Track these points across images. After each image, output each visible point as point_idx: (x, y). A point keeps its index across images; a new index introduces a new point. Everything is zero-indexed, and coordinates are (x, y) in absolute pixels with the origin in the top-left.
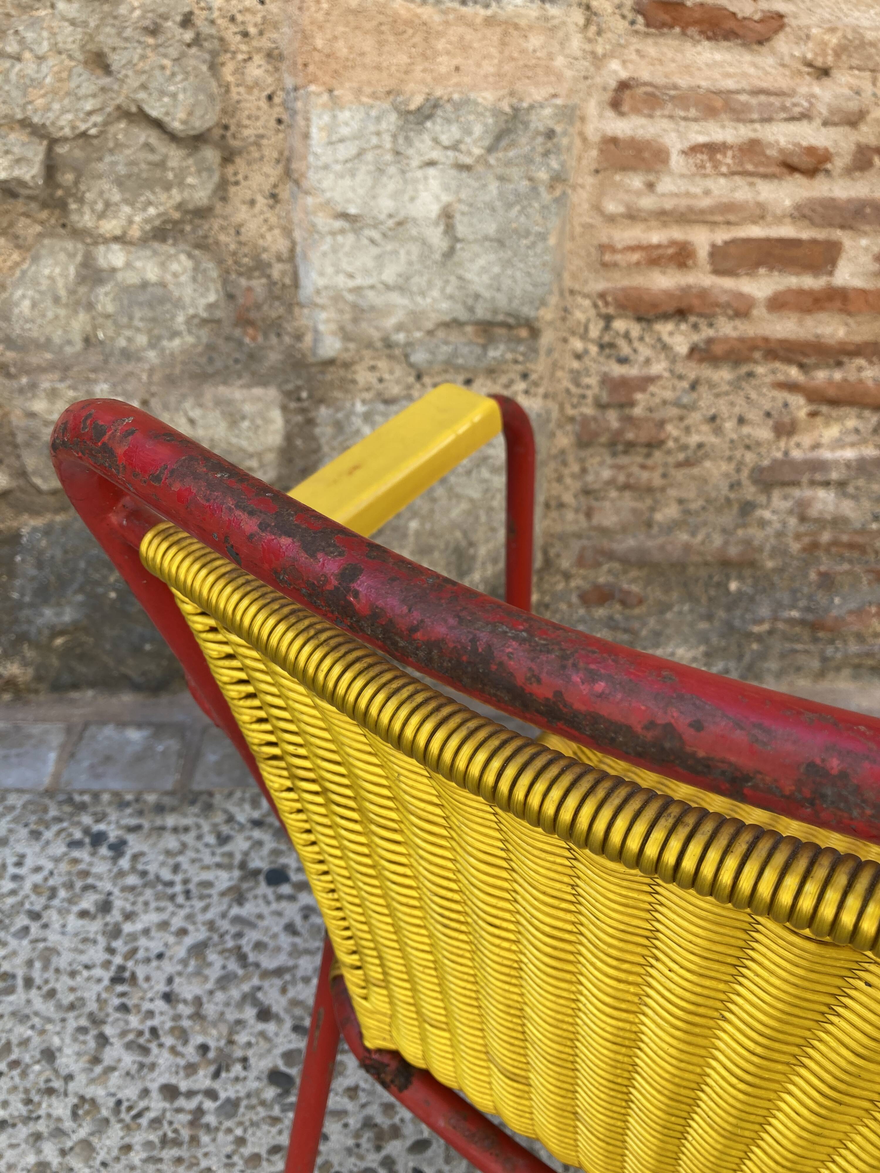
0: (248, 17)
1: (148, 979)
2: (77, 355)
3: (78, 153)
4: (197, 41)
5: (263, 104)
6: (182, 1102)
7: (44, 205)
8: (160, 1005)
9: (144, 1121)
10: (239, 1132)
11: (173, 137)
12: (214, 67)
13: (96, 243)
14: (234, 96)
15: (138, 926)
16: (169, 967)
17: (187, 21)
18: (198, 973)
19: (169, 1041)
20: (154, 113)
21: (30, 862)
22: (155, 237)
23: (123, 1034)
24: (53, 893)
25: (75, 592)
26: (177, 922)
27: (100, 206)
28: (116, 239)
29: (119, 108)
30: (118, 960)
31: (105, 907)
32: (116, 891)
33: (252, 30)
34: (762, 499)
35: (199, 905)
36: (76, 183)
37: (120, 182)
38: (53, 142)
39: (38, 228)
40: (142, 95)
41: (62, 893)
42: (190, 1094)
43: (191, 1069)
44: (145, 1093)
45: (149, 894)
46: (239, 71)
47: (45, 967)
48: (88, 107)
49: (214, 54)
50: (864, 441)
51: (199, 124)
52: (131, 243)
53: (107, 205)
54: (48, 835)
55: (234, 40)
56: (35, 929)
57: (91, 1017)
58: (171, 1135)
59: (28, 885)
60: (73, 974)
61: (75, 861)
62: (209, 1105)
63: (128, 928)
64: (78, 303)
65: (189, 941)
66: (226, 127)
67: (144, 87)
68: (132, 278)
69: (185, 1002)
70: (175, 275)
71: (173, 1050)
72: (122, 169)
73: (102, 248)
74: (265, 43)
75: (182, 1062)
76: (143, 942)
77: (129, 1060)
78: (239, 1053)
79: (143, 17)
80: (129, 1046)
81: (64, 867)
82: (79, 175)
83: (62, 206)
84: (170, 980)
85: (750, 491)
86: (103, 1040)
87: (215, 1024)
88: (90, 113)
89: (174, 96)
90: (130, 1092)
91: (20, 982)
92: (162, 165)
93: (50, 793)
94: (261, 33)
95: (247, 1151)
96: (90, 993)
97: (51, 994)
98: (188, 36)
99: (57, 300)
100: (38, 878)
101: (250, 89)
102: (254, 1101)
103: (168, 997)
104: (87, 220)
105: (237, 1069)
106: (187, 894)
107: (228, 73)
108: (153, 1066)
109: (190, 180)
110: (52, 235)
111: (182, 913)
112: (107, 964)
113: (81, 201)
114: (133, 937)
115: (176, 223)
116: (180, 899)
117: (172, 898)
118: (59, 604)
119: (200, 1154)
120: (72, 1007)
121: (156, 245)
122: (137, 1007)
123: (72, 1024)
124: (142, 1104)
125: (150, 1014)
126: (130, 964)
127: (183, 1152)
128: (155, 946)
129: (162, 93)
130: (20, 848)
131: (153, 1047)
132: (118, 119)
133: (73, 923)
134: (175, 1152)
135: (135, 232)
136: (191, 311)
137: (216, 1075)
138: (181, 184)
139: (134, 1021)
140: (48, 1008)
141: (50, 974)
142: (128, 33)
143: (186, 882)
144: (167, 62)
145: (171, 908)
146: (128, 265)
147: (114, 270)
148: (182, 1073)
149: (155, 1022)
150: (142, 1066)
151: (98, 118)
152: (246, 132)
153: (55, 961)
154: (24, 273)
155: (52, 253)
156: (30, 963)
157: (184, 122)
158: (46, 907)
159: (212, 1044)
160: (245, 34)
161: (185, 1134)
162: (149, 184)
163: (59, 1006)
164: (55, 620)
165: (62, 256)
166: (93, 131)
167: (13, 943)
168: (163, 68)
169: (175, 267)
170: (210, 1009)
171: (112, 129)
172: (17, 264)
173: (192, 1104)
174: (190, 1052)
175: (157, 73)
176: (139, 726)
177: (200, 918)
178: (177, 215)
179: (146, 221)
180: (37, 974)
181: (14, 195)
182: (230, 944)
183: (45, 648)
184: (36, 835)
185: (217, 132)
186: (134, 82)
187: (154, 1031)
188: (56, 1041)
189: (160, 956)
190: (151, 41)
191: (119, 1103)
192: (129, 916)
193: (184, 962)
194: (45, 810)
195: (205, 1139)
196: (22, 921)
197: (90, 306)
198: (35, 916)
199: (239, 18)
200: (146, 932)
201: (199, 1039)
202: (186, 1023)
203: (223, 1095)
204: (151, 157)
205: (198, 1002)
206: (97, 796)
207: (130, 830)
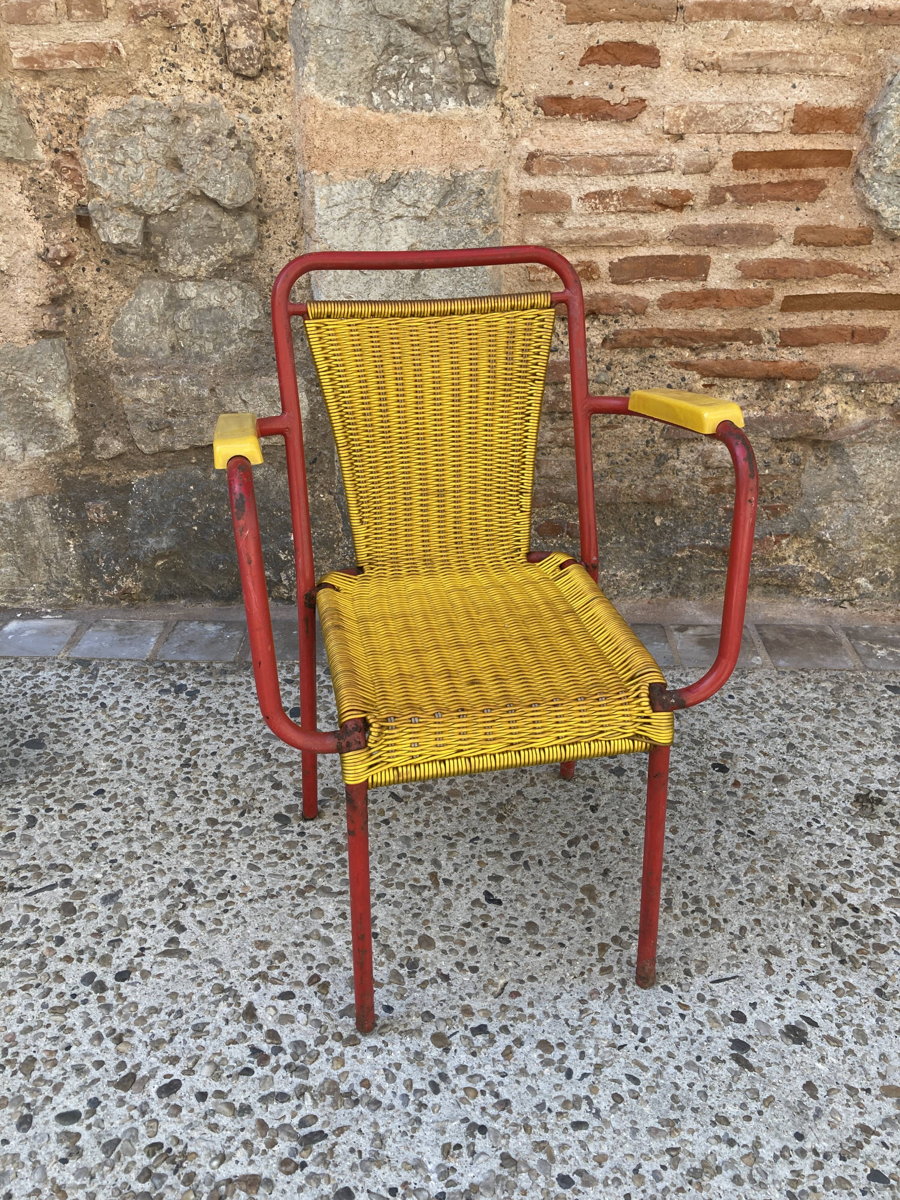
0: (272, 128)
1: (204, 765)
2: (168, 358)
3: (163, 223)
4: (238, 146)
5: (285, 183)
6: (218, 827)
7: (143, 258)
8: (211, 779)
9: (194, 835)
10: (252, 843)
11: (225, 209)
12: (249, 162)
13: (177, 282)
14: (265, 179)
15: (202, 738)
16: (218, 760)
17: (231, 133)
18: (237, 763)
19: (214, 797)
20: (211, 196)
21: (133, 701)
22: (216, 276)
23: (186, 792)
24: (148, 718)
25: (170, 526)
26: (227, 736)
27: (179, 257)
28: (190, 278)
29: (189, 193)
30: (187, 755)
31: (182, 726)
32: (189, 718)
33: (274, 136)
34: (672, 452)
35: (243, 727)
36: (163, 243)
37: (191, 241)
38: (148, 217)
39: (140, 273)
40: (203, 184)
41: (154, 719)
42: (224, 823)
43: (226, 811)
44: (197, 821)
45: (210, 720)
46: (268, 163)
47: (140, 757)
48: (169, 194)
49: (250, 153)
50: (751, 405)
51: (241, 200)
52: (200, 281)
53: (184, 256)
54: (147, 686)
55: (263, 143)
56: (135, 737)
57: (167, 783)
59: (132, 713)
60: (157, 761)
61: (164, 701)
62: (236, 829)
63: (195, 738)
64: (166, 322)
65: (233, 746)
66: (260, 200)
67: (204, 179)
68: (201, 304)
69: (227, 778)
70: (230, 301)
71: (217, 802)
72: (192, 232)
73: (181, 285)
74: (284, 144)
75: (221, 807)
76: (204, 746)
77: (188, 805)
78: (257, 805)
79: (202, 133)
80: (189, 798)
81: (156, 704)
82: (165, 236)
83: (155, 258)
84: (219, 767)
85: (662, 446)
86: (173, 795)
88: (170, 198)
89: (224, 183)
90: (188, 821)
91: (124, 764)
92: (218, 228)
93: (149, 661)
94: (281, 138)
96: (167, 772)
97: (144, 771)
98: (232, 143)
99: (152, 321)
100: (139, 710)
101: (275, 174)
102: (263, 828)
103: (216, 775)
104: (171, 266)
105: (255, 813)
106: (236, 721)
107: (260, 165)
108: (203, 809)
109: (237, 236)
110: (148, 278)
111: (231, 731)
112: (179, 757)
113: (167, 254)
114: (198, 743)
115: (229, 265)
116: (231, 724)
117: (226, 722)
118: (158, 535)
119: (226, 851)
120: (156, 778)
121: (217, 281)
122: (197, 780)
123: (155, 785)
124: (194, 827)
126: (194, 757)
127: (216, 850)
128: (211, 748)
129: (216, 182)
130: (128, 693)
131: (205, 800)
132: (189, 200)
133: (159, 734)
135: (203, 273)
136: (242, 326)
137: (242, 815)
138: (232, 239)
139: (193, 786)
140: (142, 778)
141: (143, 761)
142: (193, 144)
143: (236, 714)
144: (218, 161)
145: (224, 727)
146: (198, 295)
147: (189, 299)
148: (221, 813)
149: (207, 787)
150: (196, 808)
151: (175, 201)
152: (274, 203)
153: (146, 754)
154: (131, 304)
155: (149, 290)
156: (131, 755)
157: (232, 200)
158: (143, 726)
159: (241, 799)
160: (270, 139)
161: (219, 842)
162: (210, 241)
163: (148, 777)
164: (156, 547)
165: (156, 291)
166: (173, 209)
167: (121, 744)
168: (216, 165)
169: (229, 295)
170: (242, 782)
171: (185, 207)
172: (126, 298)
173: (225, 828)
174: (227, 803)
175: (213, 169)
176: (215, 623)
177: (243, 734)
178: (230, 260)
179: (209, 265)
180: (135, 760)
181: (124, 253)
182: (261, 748)
183: (149, 568)
184: (139, 686)
185: (254, 204)
186: (197, 176)
187: (206, 792)
188: (145, 794)
189: (214, 754)
190: (208, 148)
191: (180, 825)
192: (195, 732)
193: (229, 757)
194: (146, 671)
196: (127, 732)
197: (174, 325)
198: (136, 730)
199: (266, 129)
200: (206, 741)
201: (233, 797)
202: (226, 789)
203: (245, 825)
204: (210, 223)
205: (235, 778)
206: (181, 664)
207: (202, 684)
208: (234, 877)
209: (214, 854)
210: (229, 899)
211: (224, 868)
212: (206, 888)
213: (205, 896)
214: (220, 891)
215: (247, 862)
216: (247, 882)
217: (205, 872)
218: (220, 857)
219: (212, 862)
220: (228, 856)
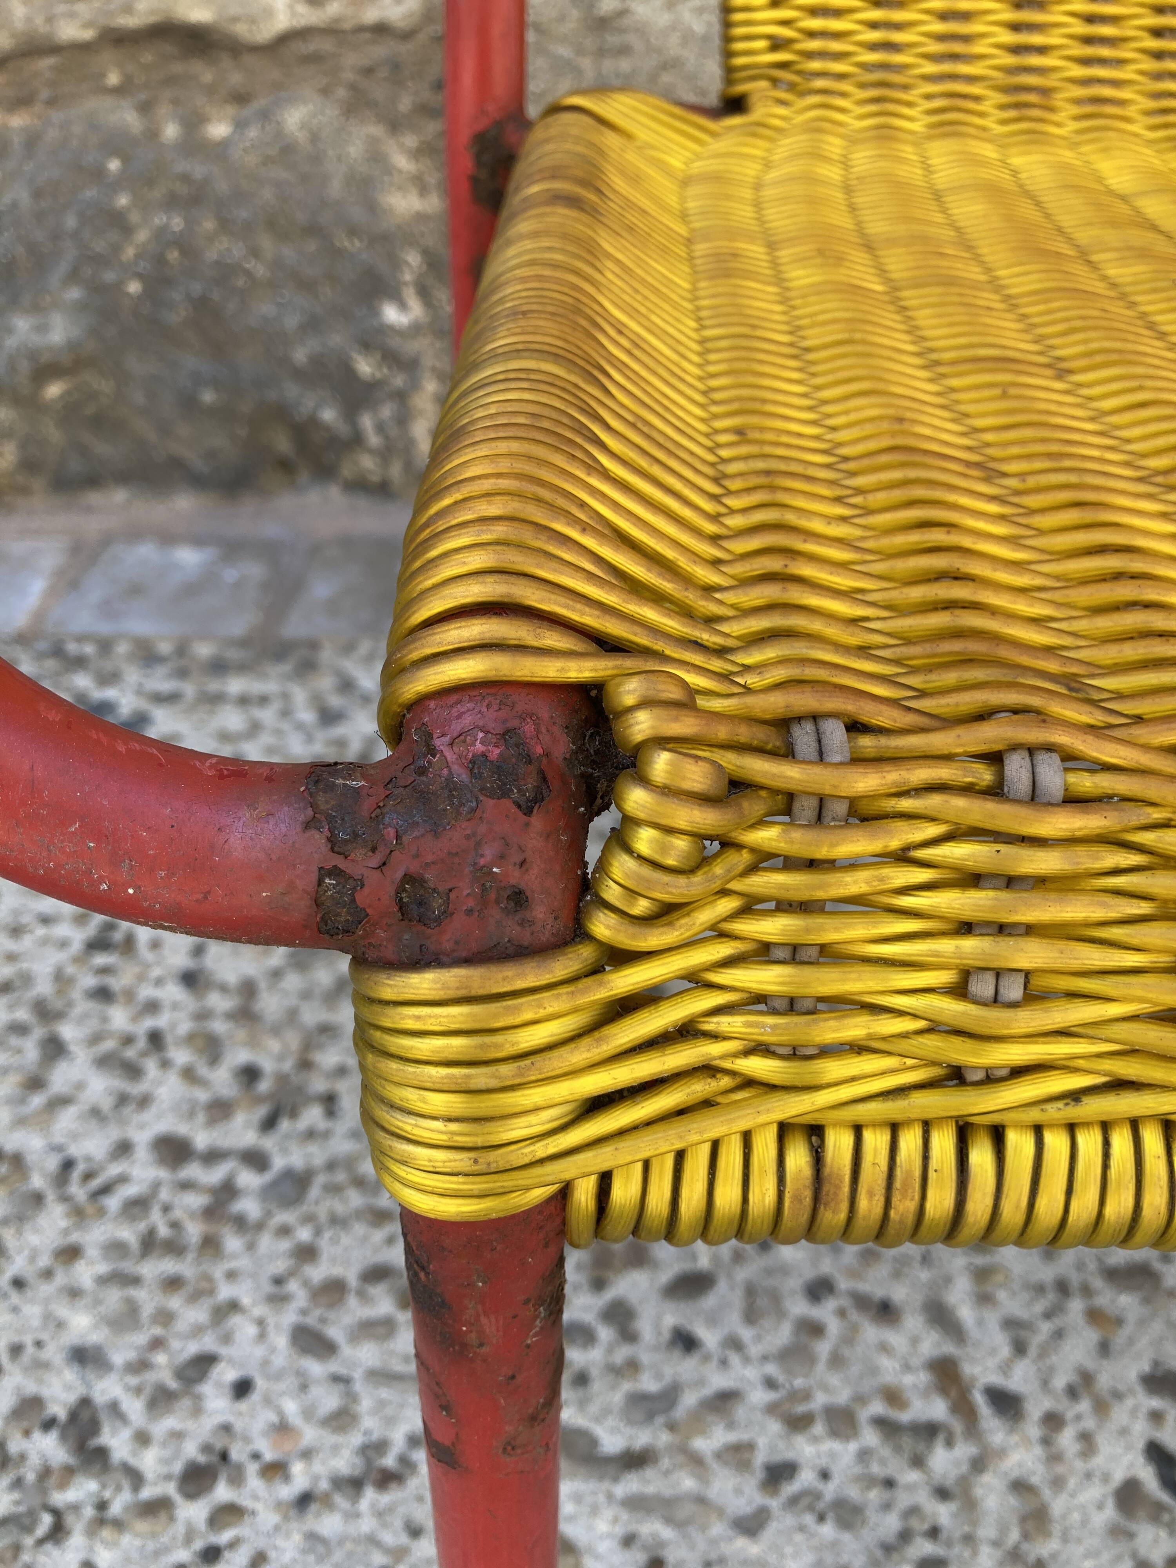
6: (193, 1171)
8: (173, 992)
9: (113, 1203)
10: (304, 1234)
19: (181, 1056)
23: (95, 1039)
42: (212, 1157)
43: (220, 1110)
44: (124, 1149)
58: (163, 1231)
62: (248, 1179)
69: (224, 988)
71: (189, 1074)
75: (202, 1096)
78: (318, 1085)
80: (104, 1062)
87: (276, 1030)
90: (93, 1146)
95: (318, 1273)
102: (341, 1177)
103: (190, 979)
105: (313, 1115)
108: (144, 1101)
119: (218, 1271)
122: (129, 995)
124: (114, 1170)
125: (152, 1007)
127: (185, 1267)
131: (151, 1066)
134: (168, 1266)
137: (269, 1124)
148: (201, 1117)
149: (161, 1021)
150: (122, 1099)
159: (268, 1065)
161: (194, 1231)
164: (36, 340)
170: (270, 1004)
173: (215, 1176)
174: (221, 1078)
176: (197, 541)
187: (156, 1039)
191: (68, 1165)
195: (233, 1243)
201: (241, 1056)
202: (219, 1027)
203: (279, 1163)
205: (248, 989)
206: (105, 646)
207: (160, 699)
208: (242, 1388)
209: (173, 1283)
210: (222, 1492)
211: (208, 1343)
212: (143, 1439)
213: (136, 1478)
214: (191, 1450)
215: (290, 1317)
216: (291, 1407)
217: (141, 1366)
218: (195, 1297)
219: (165, 1317)
220: (225, 1292)
